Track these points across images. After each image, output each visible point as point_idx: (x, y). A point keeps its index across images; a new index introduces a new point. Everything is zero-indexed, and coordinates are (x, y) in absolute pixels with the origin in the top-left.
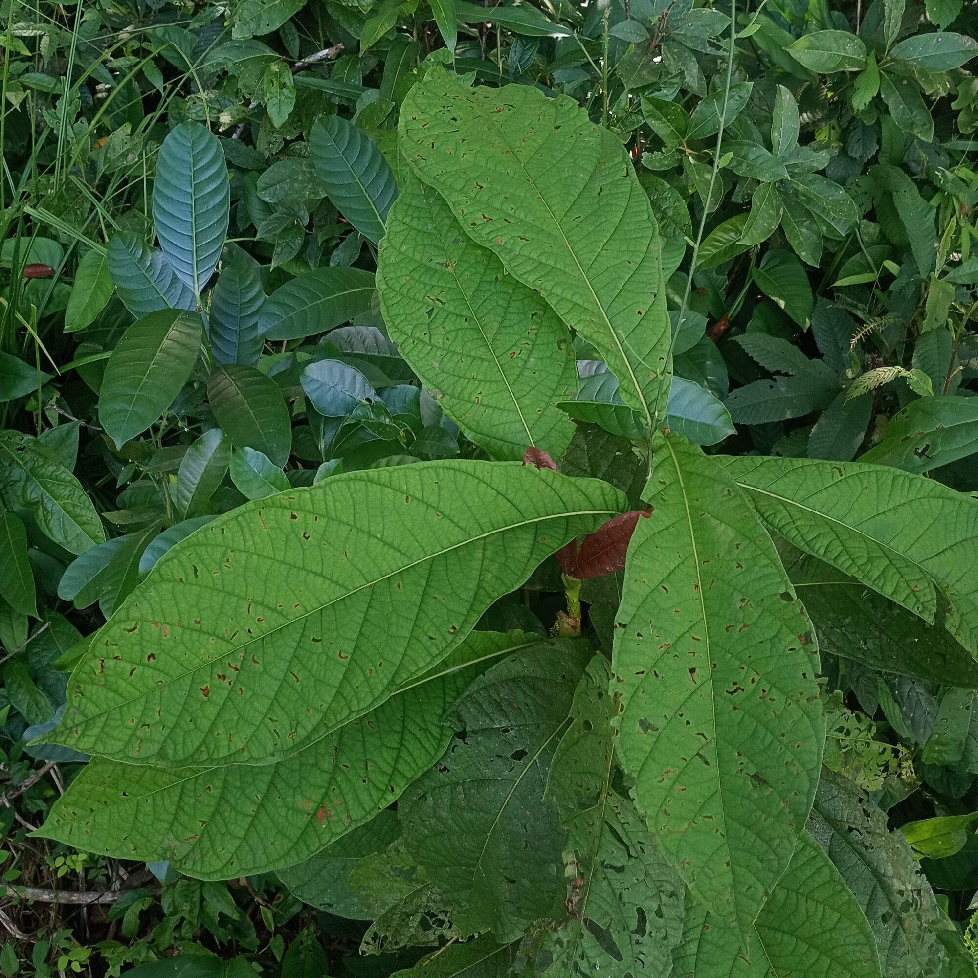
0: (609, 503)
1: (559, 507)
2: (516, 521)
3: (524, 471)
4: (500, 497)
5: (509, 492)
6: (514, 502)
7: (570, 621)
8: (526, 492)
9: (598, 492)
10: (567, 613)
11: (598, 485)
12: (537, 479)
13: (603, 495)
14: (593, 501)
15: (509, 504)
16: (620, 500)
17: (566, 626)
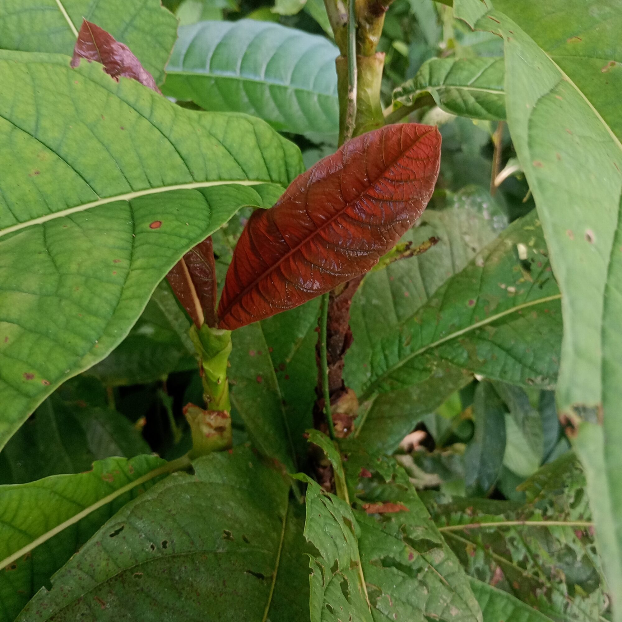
0: (273, 166)
1: (173, 168)
2: (74, 199)
3: (78, 77)
4: (20, 136)
5: (45, 123)
6: (64, 151)
7: (213, 420)
8: (92, 128)
9: (251, 141)
10: (204, 406)
11: (248, 126)
12: (114, 101)
13: (259, 145)
14: (241, 160)
15: (49, 156)
16: (290, 160)
17: (206, 430)
